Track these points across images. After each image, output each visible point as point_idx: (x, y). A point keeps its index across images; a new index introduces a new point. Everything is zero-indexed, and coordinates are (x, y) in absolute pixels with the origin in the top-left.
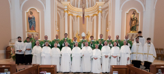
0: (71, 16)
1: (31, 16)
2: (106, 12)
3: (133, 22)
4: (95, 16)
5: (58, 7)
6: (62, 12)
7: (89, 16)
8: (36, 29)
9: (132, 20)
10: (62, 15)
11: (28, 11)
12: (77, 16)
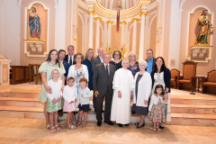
0: (98, 21)
1: (33, 15)
2: (152, 16)
3: (203, 28)
4: (135, 22)
5: (79, 7)
6: (86, 15)
7: (125, 23)
8: (42, 36)
9: (200, 24)
10: (86, 20)
11: (30, 7)
12: (108, 22)
